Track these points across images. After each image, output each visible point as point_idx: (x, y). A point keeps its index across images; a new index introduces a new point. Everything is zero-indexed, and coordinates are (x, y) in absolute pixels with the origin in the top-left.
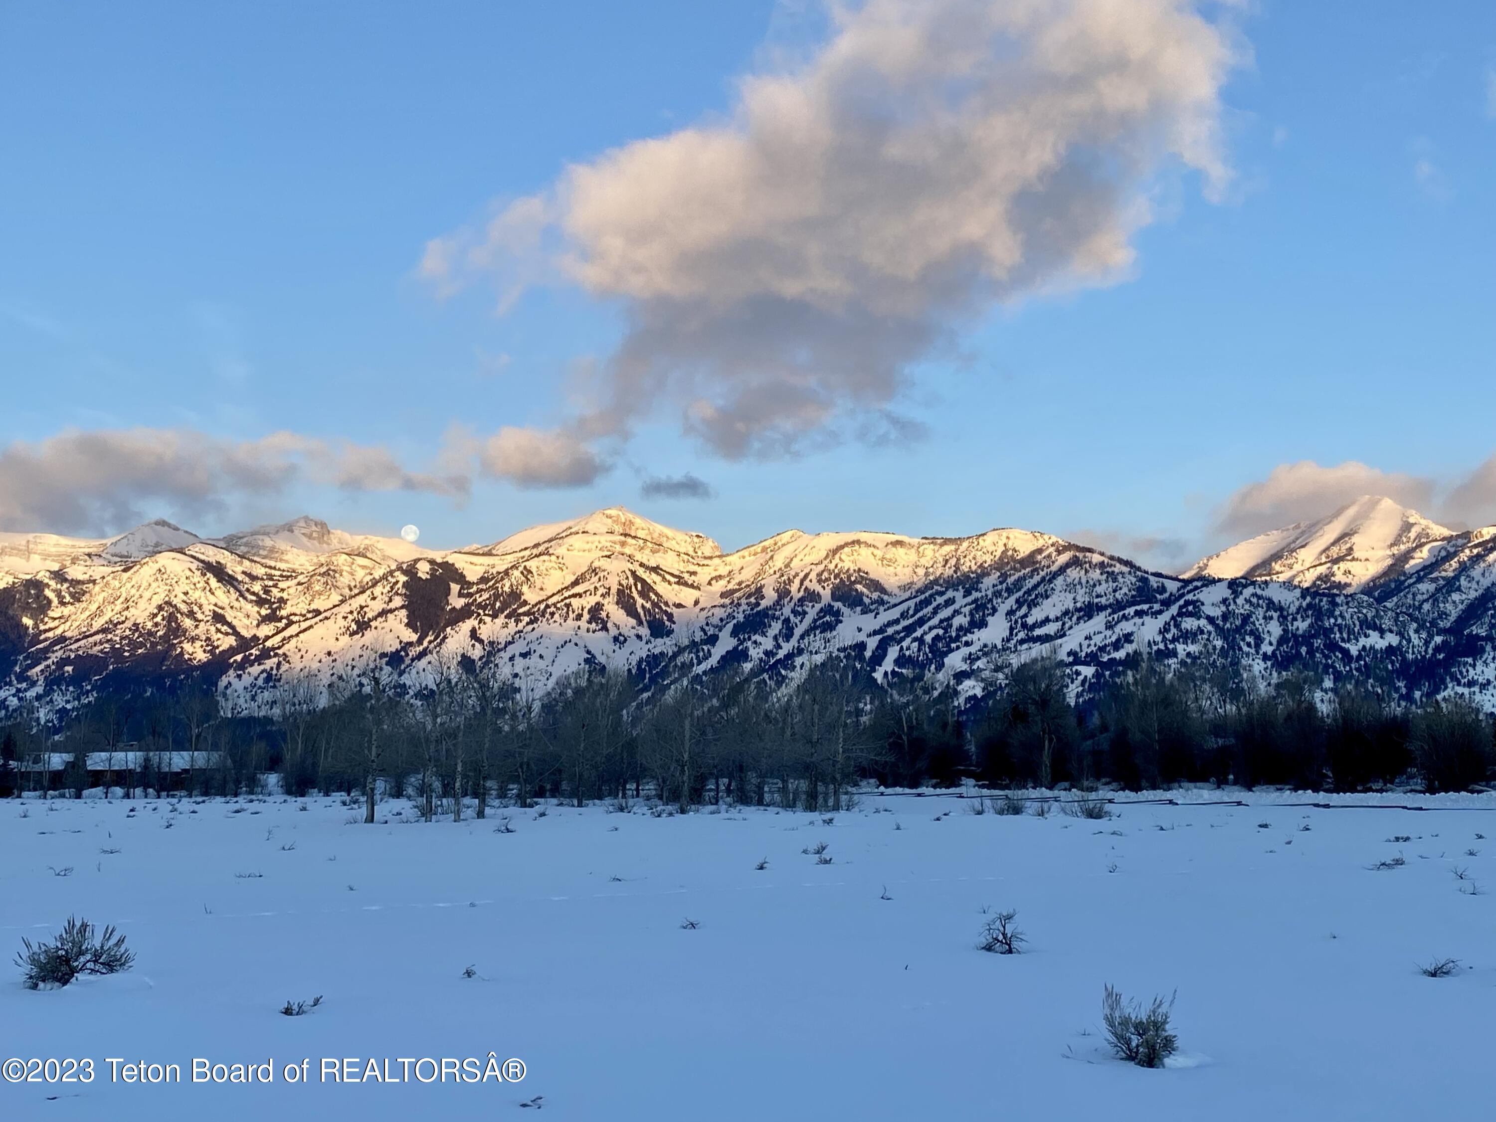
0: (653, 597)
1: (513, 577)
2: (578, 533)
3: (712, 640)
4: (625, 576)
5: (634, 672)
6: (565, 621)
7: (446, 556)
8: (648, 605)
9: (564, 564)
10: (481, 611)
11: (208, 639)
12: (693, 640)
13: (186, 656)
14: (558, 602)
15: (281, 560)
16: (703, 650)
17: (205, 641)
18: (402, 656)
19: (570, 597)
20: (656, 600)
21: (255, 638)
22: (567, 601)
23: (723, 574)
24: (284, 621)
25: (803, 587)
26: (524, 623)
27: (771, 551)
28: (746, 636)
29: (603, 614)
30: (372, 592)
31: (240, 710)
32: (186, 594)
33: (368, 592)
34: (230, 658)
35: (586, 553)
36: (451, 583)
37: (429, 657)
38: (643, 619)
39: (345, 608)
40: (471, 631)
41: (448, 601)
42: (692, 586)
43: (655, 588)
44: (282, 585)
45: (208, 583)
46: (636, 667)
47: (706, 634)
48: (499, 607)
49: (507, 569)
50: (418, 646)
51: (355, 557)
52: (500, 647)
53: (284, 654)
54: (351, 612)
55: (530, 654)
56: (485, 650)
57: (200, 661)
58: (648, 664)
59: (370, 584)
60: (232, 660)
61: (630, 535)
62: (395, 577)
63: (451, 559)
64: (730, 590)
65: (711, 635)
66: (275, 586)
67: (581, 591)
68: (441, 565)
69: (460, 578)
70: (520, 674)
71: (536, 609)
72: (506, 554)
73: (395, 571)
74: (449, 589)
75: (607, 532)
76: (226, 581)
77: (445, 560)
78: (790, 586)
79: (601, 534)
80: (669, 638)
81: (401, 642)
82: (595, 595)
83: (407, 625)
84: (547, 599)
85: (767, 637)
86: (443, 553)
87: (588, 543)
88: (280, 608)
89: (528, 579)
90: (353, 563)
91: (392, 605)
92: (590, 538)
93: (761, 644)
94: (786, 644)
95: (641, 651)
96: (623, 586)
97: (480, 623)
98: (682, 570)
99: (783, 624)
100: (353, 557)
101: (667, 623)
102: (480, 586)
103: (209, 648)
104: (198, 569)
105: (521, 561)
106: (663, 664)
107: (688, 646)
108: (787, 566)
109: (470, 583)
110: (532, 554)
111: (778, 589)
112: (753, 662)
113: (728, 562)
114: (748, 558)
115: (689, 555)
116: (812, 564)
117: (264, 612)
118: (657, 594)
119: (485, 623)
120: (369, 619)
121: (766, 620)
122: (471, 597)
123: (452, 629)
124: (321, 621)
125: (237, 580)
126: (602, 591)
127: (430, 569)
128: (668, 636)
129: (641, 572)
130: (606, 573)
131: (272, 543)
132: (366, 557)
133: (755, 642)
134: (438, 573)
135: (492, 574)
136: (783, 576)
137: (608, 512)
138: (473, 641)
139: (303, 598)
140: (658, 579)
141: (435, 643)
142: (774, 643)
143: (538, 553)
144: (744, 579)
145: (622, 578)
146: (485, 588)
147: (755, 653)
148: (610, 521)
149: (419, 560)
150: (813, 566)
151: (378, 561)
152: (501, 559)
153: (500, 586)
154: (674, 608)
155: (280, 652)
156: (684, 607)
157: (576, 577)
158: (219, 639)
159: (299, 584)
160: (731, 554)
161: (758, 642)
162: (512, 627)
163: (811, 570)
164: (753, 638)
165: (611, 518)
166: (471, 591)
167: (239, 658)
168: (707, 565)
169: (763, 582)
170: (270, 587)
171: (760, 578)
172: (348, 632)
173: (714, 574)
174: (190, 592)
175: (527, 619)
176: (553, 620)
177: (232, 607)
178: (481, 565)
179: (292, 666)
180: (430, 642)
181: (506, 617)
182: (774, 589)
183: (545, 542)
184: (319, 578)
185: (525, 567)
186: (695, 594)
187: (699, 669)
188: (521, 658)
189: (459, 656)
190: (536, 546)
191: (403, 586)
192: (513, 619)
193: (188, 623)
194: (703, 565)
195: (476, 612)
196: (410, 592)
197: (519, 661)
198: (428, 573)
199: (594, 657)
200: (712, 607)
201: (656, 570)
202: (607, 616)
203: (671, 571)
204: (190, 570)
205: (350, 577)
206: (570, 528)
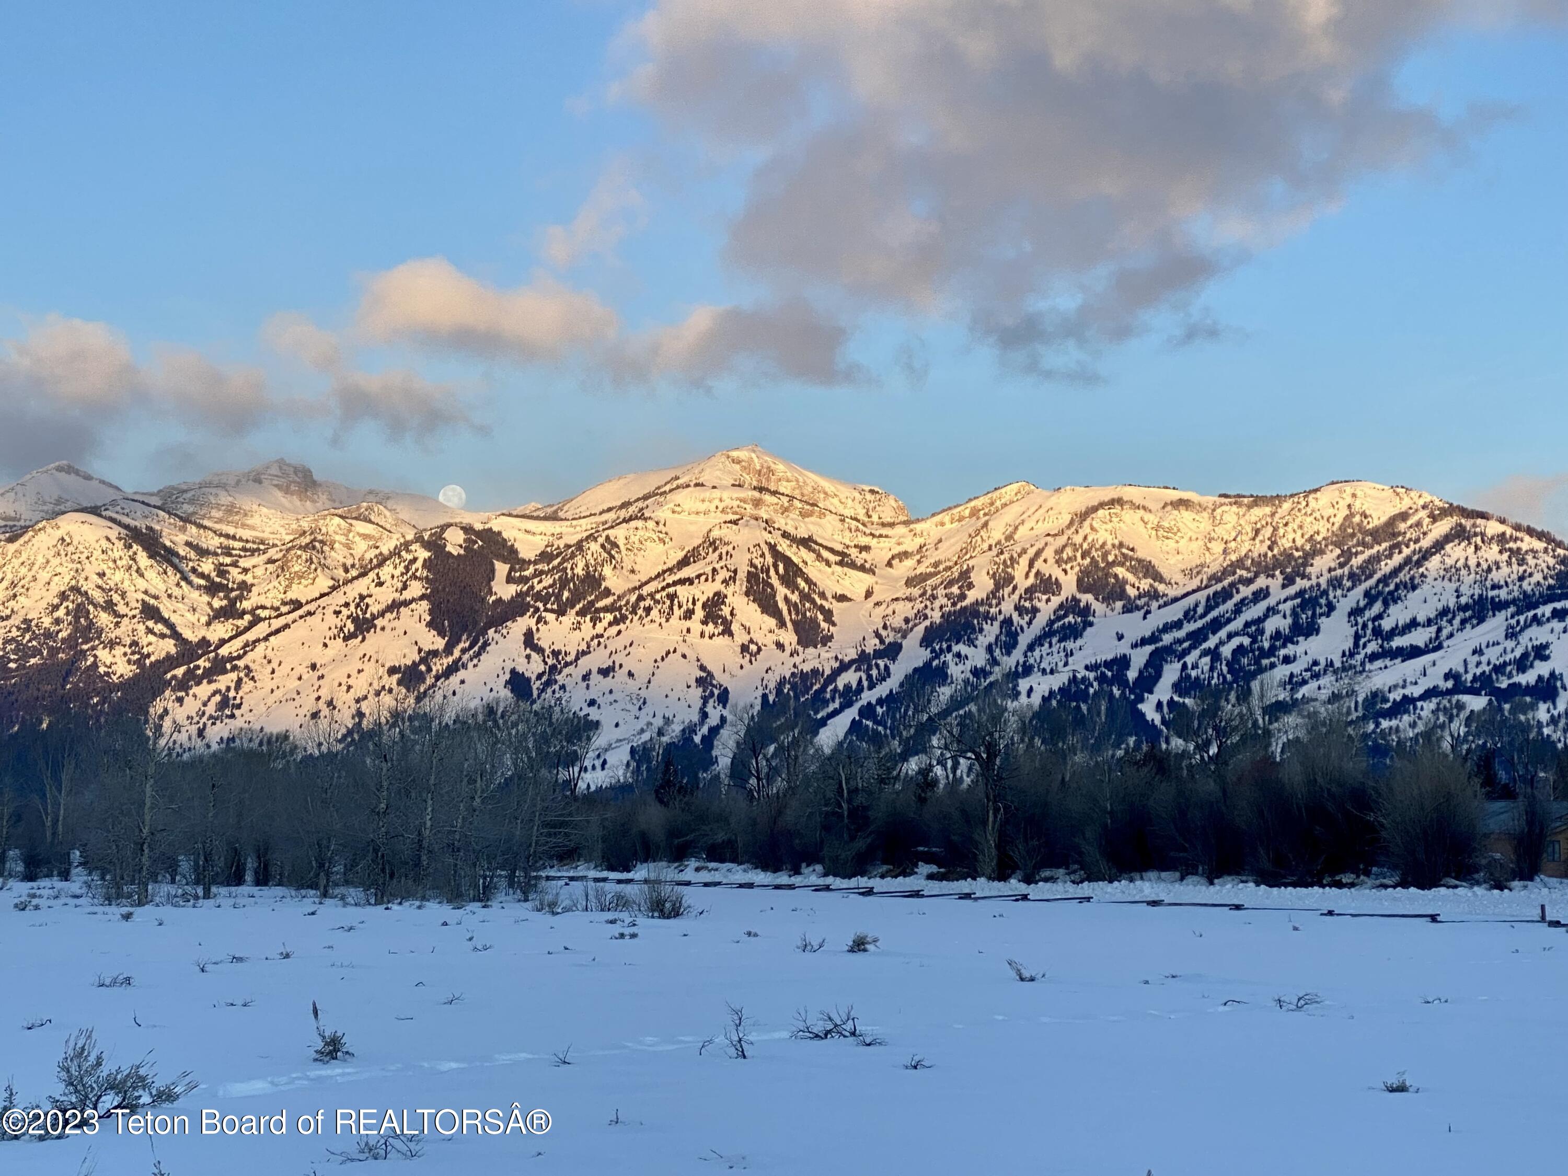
0: (802, 584)
1: (589, 552)
2: (688, 486)
3: (892, 651)
4: (760, 553)
5: (771, 698)
6: (667, 620)
7: (489, 519)
8: (795, 598)
9: (666, 533)
10: (540, 605)
11: (134, 643)
12: (863, 651)
13: (102, 670)
14: (658, 592)
15: (244, 526)
16: (877, 666)
17: (130, 646)
18: (422, 672)
19: (675, 583)
20: (806, 590)
21: (204, 642)
22: (671, 590)
23: (910, 550)
24: (248, 617)
25: (1034, 571)
26: (605, 623)
27: (985, 515)
28: (945, 646)
29: (726, 611)
30: (378, 574)
31: (180, 751)
32: (102, 575)
33: (372, 575)
34: (166, 673)
35: (701, 518)
36: (495, 562)
37: (462, 674)
38: (787, 619)
39: (337, 599)
40: (525, 635)
41: (490, 589)
42: (862, 568)
43: (804, 570)
44: (244, 563)
45: (134, 560)
46: (774, 692)
47: (882, 641)
48: (567, 599)
49: (581, 541)
50: (447, 656)
51: (354, 522)
52: (568, 659)
53: (247, 667)
54: (347, 605)
55: (614, 670)
56: (546, 663)
57: (122, 676)
58: (794, 687)
59: (375, 561)
60: (169, 676)
61: (768, 490)
62: (411, 551)
63: (496, 525)
64: (921, 574)
65: (890, 644)
66: (235, 564)
67: (693, 575)
68: (480, 534)
69: (510, 554)
70: (599, 701)
71: (623, 603)
72: (580, 518)
73: (412, 542)
74: (493, 571)
75: (733, 485)
76: (161, 556)
77: (487, 527)
78: (1013, 568)
79: (725, 488)
80: (827, 648)
81: (420, 650)
82: (713, 580)
83: (430, 625)
84: (640, 587)
85: (976, 647)
86: (484, 516)
87: (703, 501)
88: (241, 598)
89: (612, 557)
90: (350, 531)
91: (407, 595)
92: (707, 494)
93: (967, 657)
94: (1005, 658)
95: (782, 665)
96: (756, 568)
97: (538, 622)
98: (848, 543)
99: (1001, 628)
100: (349, 521)
101: (824, 625)
102: (540, 567)
103: (137, 657)
104: (120, 539)
105: (601, 529)
106: (815, 688)
107: (852, 662)
108: (1009, 538)
109: (524, 561)
110: (618, 518)
111: (994, 574)
112: (953, 686)
113: (918, 531)
114: (948, 526)
115: (858, 521)
116: (1048, 535)
117: (217, 603)
118: (808, 581)
119: (546, 623)
120: (372, 614)
121: (976, 622)
122: (525, 584)
123: (496, 632)
124: (301, 617)
125: (177, 555)
126: (723, 574)
127: (465, 541)
128: (824, 645)
129: (784, 546)
130: (730, 548)
131: (231, 499)
132: (370, 522)
133: (958, 655)
134: (476, 546)
135: (558, 548)
136: (1002, 553)
137: (735, 454)
138: (528, 651)
139: (276, 583)
140: (809, 556)
141: (471, 652)
142: (988, 657)
143: (627, 516)
144: (942, 558)
145: (755, 554)
146: (546, 568)
147: (956, 671)
148: (737, 467)
149: (449, 525)
150: (1049, 539)
151: (388, 526)
152: (571, 526)
153: (569, 566)
154: (834, 601)
155: (241, 663)
156: (849, 600)
157: (684, 553)
158: (150, 644)
159: (271, 561)
160: (923, 520)
161: (963, 653)
162: (587, 629)
163: (1046, 544)
164: (956, 648)
165: (739, 462)
166: (527, 573)
167: (180, 672)
168: (886, 536)
169: (971, 563)
170: (227, 565)
171: (968, 556)
172: (342, 635)
173: (896, 551)
174: (108, 572)
175: (609, 617)
176: (649, 618)
177: (170, 596)
178: (541, 534)
179: (258, 684)
180: (464, 651)
181: (577, 614)
182: (988, 573)
183: (638, 500)
184: (299, 552)
185: (608, 538)
186: (866, 580)
187: (869, 697)
188: (601, 677)
189: (508, 671)
190: (625, 505)
191: (424, 566)
192: (588, 617)
193: (104, 619)
194: (881, 536)
195: (533, 606)
196: (434, 574)
197: (595, 678)
198: (461, 546)
199: (710, 675)
200: (892, 600)
201: (806, 542)
202: (732, 614)
203: (829, 545)
204: (108, 539)
205: (346, 552)
206: (677, 478)
